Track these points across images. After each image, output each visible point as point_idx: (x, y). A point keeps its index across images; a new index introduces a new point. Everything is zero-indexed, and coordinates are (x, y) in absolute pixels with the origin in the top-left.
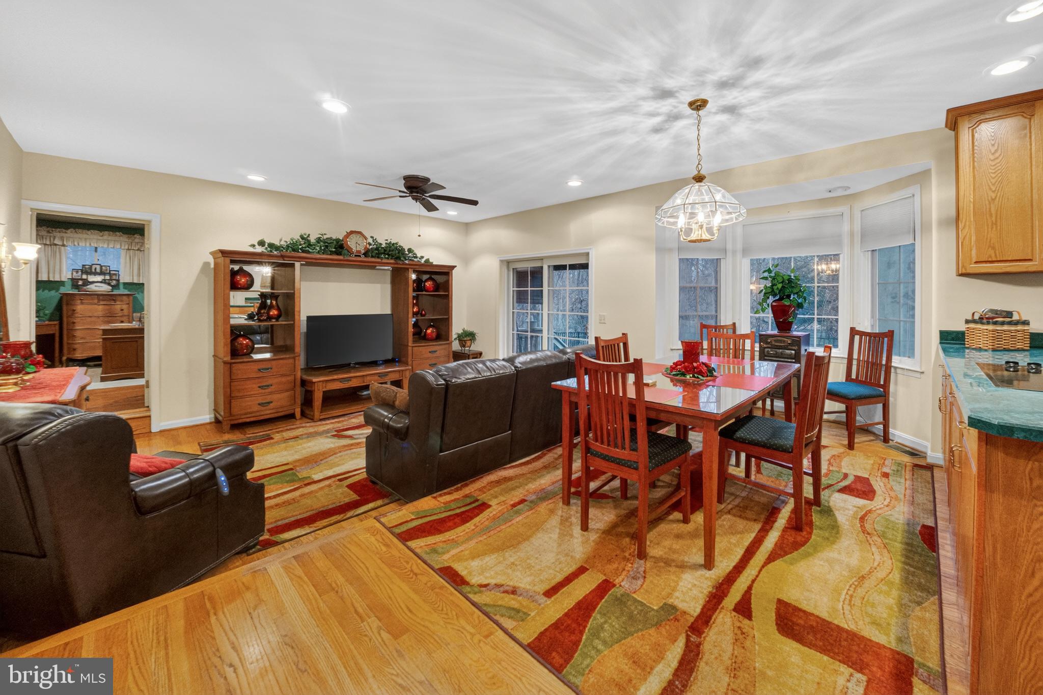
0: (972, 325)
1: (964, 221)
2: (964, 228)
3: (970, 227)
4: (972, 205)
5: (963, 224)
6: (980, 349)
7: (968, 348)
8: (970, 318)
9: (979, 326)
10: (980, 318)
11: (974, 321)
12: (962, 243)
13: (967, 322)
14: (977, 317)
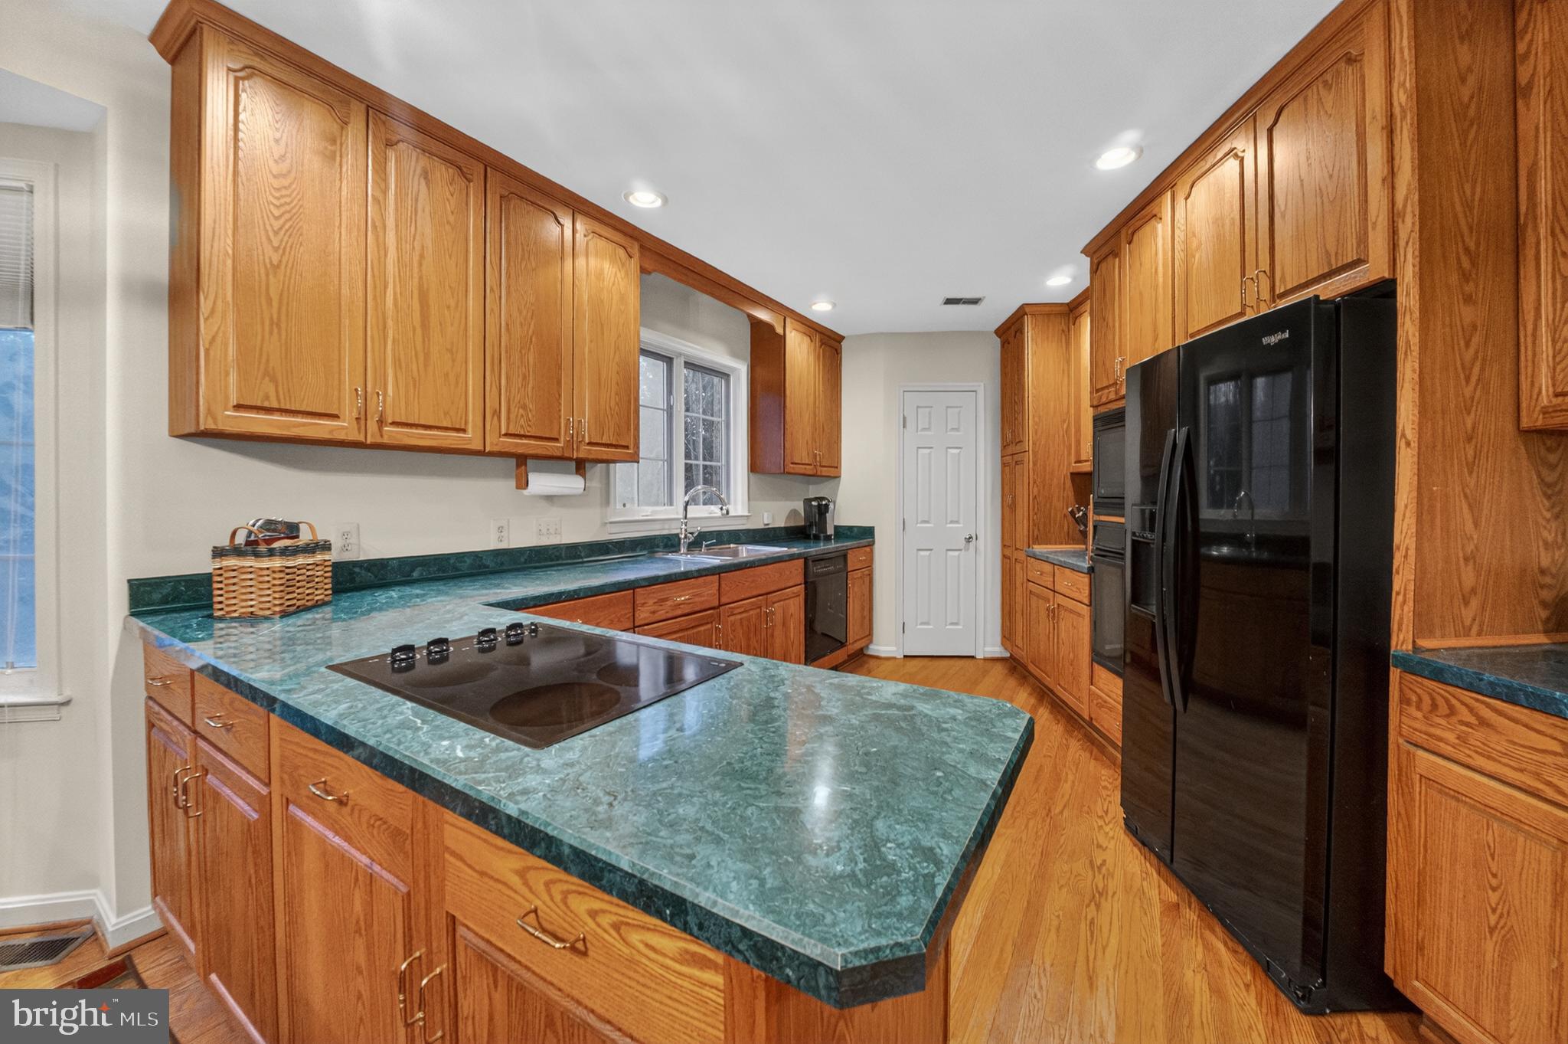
0: (231, 562)
1: (212, 297)
2: (213, 312)
3: (224, 317)
4: (229, 262)
5: (210, 303)
6: (252, 619)
7: (221, 619)
8: (225, 542)
9: (249, 562)
10: (248, 543)
11: (237, 551)
12: (207, 351)
13: (218, 553)
14: (240, 539)
